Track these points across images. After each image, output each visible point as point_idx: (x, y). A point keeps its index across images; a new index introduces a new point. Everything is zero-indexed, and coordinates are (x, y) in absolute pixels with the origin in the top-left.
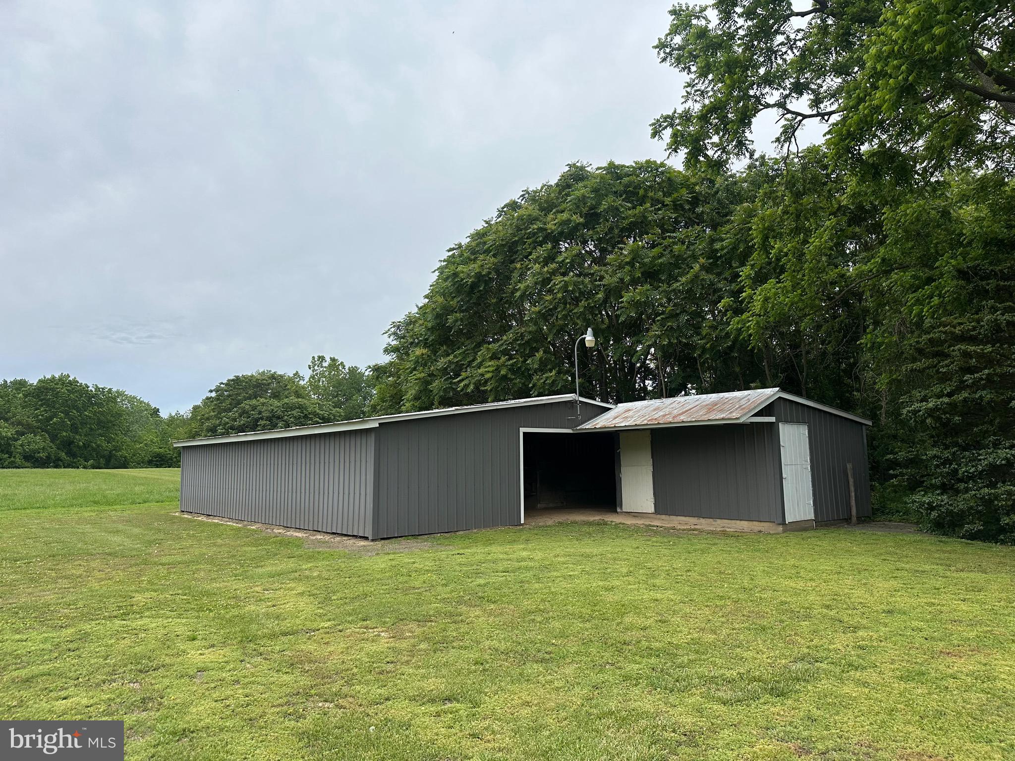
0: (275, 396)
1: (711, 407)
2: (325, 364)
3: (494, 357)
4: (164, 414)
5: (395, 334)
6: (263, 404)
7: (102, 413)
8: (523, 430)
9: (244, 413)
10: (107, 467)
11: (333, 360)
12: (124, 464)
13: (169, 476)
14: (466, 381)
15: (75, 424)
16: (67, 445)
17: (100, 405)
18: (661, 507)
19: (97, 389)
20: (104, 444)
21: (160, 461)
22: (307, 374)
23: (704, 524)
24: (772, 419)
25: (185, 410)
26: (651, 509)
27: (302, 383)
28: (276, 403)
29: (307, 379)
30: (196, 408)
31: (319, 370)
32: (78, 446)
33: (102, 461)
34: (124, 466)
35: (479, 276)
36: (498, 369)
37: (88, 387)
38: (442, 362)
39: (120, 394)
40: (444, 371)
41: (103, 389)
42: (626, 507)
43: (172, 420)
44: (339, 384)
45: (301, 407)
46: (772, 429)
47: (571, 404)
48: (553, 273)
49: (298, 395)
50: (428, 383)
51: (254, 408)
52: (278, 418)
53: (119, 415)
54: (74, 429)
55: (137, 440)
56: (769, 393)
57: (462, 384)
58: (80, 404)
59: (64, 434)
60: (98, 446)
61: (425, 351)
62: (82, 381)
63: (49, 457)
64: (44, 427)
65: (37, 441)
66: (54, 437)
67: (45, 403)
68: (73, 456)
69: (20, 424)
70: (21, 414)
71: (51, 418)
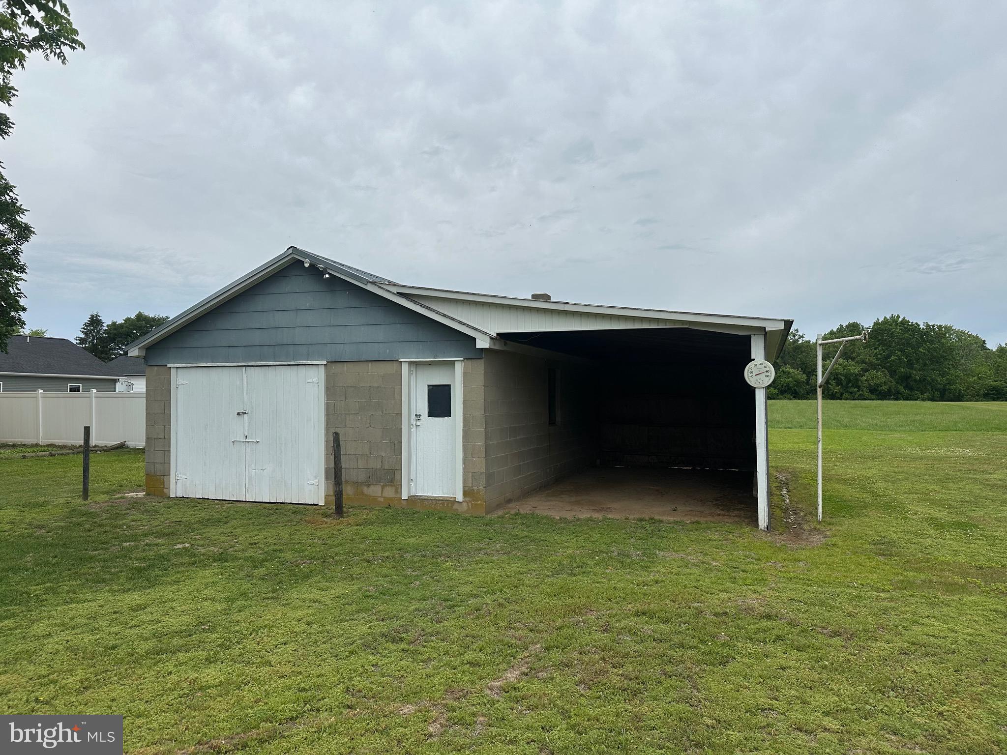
4: (992, 346)
7: (935, 349)
10: (942, 399)
12: (958, 397)
15: (911, 360)
16: (905, 380)
17: (931, 342)
19: (928, 326)
20: (939, 378)
21: (995, 393)
32: (915, 380)
33: (937, 394)
37: (919, 326)
39: (948, 329)
41: (933, 326)
43: (1001, 350)
53: (950, 350)
54: (910, 365)
55: (969, 373)
58: (913, 341)
59: (902, 370)
60: (933, 380)
62: (912, 320)
63: (889, 390)
64: (884, 364)
65: (879, 377)
66: (893, 373)
67: (882, 342)
68: (911, 389)
69: (863, 362)
70: (865, 354)
71: (889, 356)
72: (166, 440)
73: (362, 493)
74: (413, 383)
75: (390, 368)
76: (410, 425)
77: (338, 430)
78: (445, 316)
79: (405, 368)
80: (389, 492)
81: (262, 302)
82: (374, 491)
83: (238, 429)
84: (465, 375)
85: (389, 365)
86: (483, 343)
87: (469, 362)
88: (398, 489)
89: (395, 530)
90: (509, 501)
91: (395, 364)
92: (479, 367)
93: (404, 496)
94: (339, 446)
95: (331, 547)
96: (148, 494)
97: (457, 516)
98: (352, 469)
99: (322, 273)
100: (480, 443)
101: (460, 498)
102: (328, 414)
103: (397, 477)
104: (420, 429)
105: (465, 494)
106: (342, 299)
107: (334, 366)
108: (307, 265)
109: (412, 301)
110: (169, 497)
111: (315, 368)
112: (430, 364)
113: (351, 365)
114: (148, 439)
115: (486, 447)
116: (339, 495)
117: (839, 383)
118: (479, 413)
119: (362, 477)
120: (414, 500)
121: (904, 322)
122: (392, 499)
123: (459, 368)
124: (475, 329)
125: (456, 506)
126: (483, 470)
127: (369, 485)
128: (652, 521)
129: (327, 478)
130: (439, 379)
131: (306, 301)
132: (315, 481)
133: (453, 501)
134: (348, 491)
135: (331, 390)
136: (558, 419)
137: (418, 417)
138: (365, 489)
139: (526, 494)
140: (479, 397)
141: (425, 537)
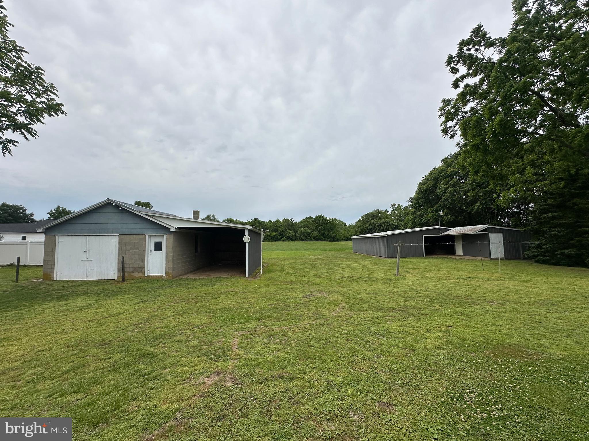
0: (380, 218)
1: (470, 230)
2: (396, 206)
3: (432, 212)
4: (348, 224)
5: (411, 201)
6: (376, 222)
7: (331, 225)
8: (423, 236)
9: (370, 224)
11: (399, 205)
12: (338, 240)
13: (349, 244)
14: (424, 220)
15: (325, 228)
16: (323, 234)
17: (330, 223)
18: (464, 254)
19: (329, 218)
20: (332, 235)
21: (348, 239)
22: (390, 210)
23: (473, 258)
24: (487, 233)
25: (354, 223)
26: (462, 254)
27: (388, 213)
28: (380, 221)
29: (390, 212)
30: (357, 222)
31: (394, 208)
32: (326, 235)
33: (332, 239)
34: (338, 241)
35: (427, 189)
36: (433, 216)
38: (418, 213)
39: (335, 219)
40: (419, 216)
42: (457, 254)
43: (350, 226)
44: (401, 213)
45: (388, 222)
46: (487, 236)
47: (439, 228)
48: (448, 188)
49: (387, 218)
50: (415, 220)
51: (373, 223)
52: (381, 226)
53: (335, 226)
54: (324, 230)
55: (340, 233)
56: (486, 226)
57: (423, 220)
58: (325, 223)
59: (322, 231)
61: (414, 210)
63: (319, 238)
64: (317, 230)
65: (316, 234)
66: (320, 233)
67: (317, 223)
68: (325, 238)
69: (312, 229)
70: (312, 226)
71: (319, 227)
72: (53, 260)
73: (131, 275)
74: (149, 241)
75: (142, 237)
76: (148, 254)
77: (124, 256)
78: (161, 222)
79: (147, 237)
80: (140, 274)
81: (95, 215)
82: (136, 274)
83: (84, 256)
84: (167, 239)
85: (141, 236)
86: (172, 230)
87: (168, 235)
88: (144, 273)
89: (143, 284)
90: (181, 275)
91: (143, 235)
92: (171, 236)
93: (146, 275)
94: (124, 260)
95: (122, 289)
96: (43, 280)
97: (163, 280)
98: (127, 268)
99: (119, 207)
100: (171, 259)
101: (164, 275)
102: (119, 251)
103: (143, 270)
104: (151, 255)
105: (166, 274)
106: (125, 215)
107: (122, 236)
108: (114, 205)
109: (150, 217)
110: (53, 280)
111: (115, 236)
112: (155, 235)
113: (128, 235)
114: (45, 261)
115: (173, 260)
116: (123, 276)
117: (304, 235)
118: (171, 250)
119: (131, 270)
120: (149, 276)
121: (323, 217)
122: (141, 276)
123: (165, 237)
124: (170, 226)
125: (163, 277)
126: (172, 266)
127: (133, 273)
128: (220, 277)
129: (118, 271)
130: (158, 240)
131: (113, 215)
132: (114, 272)
133: (162, 276)
134: (126, 274)
135: (120, 243)
136: (199, 251)
137: (151, 251)
138: (132, 274)
139: (186, 273)
140: (171, 245)
141: (152, 285)
